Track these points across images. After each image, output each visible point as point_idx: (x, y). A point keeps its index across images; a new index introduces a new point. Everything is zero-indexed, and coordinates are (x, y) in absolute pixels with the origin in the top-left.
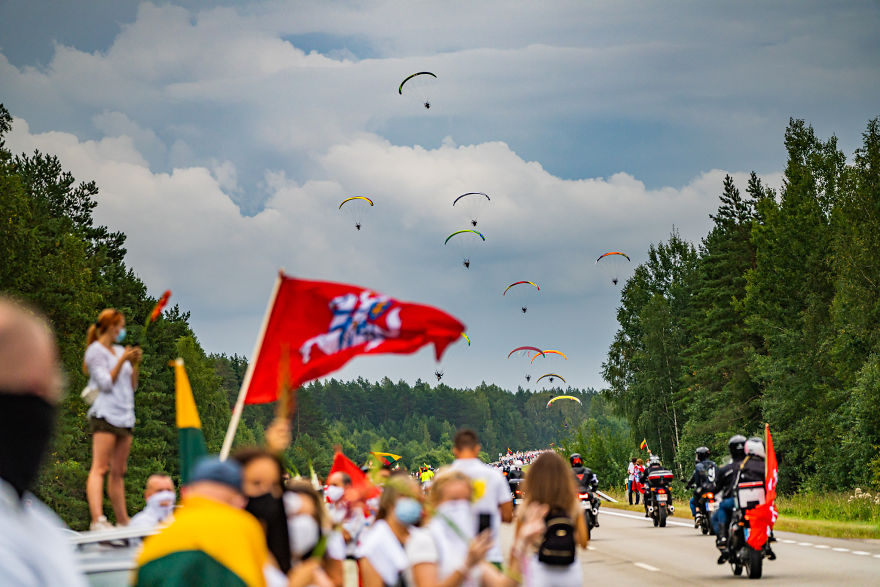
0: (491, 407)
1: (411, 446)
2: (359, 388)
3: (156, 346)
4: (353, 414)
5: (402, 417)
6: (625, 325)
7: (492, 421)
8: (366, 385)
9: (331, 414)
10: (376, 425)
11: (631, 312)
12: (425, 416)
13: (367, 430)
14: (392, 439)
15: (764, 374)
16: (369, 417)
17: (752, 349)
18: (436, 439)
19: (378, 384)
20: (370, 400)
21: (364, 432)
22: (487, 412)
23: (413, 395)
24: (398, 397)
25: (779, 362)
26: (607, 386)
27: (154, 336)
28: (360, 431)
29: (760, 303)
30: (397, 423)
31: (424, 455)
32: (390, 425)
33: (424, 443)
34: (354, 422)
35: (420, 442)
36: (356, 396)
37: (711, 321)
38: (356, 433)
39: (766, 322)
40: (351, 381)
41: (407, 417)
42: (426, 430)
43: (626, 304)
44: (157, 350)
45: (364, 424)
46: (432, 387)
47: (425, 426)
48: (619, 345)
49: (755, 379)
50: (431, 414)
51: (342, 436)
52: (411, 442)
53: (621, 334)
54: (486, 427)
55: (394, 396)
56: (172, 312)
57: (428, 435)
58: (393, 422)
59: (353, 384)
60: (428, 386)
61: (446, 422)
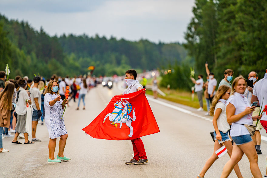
6: (195, 14)
11: (198, 8)
13: (87, 57)
15: (243, 40)
17: (239, 28)
25: (251, 34)
26: (186, 42)
29: (244, 8)
33: (113, 65)
35: (111, 64)
37: (225, 15)
39: (246, 16)
41: (106, 52)
43: (197, 4)
47: (114, 57)
48: (193, 23)
49: (239, 42)
53: (193, 19)
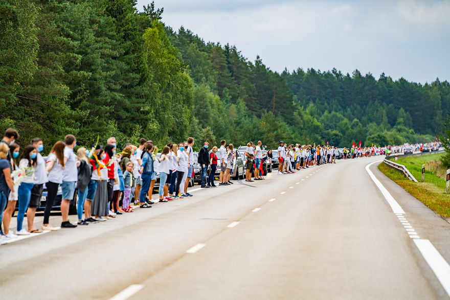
0: (442, 99)
1: (371, 127)
2: (334, 78)
3: (123, 34)
4: (326, 98)
5: (366, 103)
7: (442, 111)
8: (339, 75)
9: (309, 97)
10: (344, 108)
12: (384, 104)
13: (336, 111)
14: (356, 120)
16: (339, 101)
18: (392, 123)
19: (348, 75)
20: (341, 88)
21: (333, 113)
22: (438, 104)
23: (377, 86)
24: (364, 86)
27: (122, 26)
28: (330, 112)
30: (362, 108)
31: (376, 135)
32: (356, 109)
33: (382, 125)
34: (326, 104)
35: (378, 124)
36: (329, 84)
38: (326, 113)
40: (327, 72)
41: (370, 103)
42: (385, 115)
44: (124, 37)
45: (334, 106)
46: (394, 80)
47: (384, 111)
50: (391, 102)
51: (312, 115)
52: (371, 124)
54: (436, 115)
55: (361, 85)
56: (149, 7)
57: (385, 119)
58: (359, 107)
59: (329, 73)
60: (391, 79)
61: (402, 110)
